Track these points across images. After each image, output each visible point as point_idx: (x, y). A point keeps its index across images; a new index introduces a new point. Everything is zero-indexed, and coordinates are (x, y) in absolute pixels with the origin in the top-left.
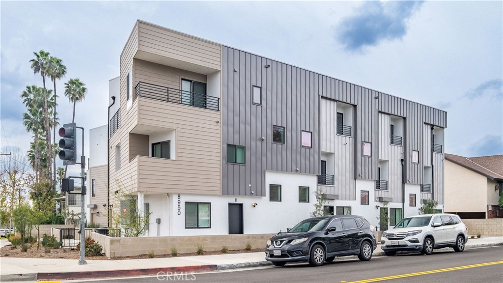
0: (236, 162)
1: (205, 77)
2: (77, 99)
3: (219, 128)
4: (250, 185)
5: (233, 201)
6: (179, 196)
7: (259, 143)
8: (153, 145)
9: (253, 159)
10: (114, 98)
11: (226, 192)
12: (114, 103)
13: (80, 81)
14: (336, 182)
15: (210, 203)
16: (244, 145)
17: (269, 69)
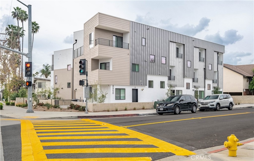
0: (135, 71)
1: (122, 34)
2: (34, 32)
3: (129, 56)
4: (141, 81)
5: (134, 88)
6: (113, 86)
7: (144, 62)
8: (101, 64)
9: (142, 70)
10: (76, 40)
11: (131, 84)
12: (76, 42)
13: (36, 23)
14: (176, 79)
15: (125, 89)
16: (138, 64)
17: (149, 30)
